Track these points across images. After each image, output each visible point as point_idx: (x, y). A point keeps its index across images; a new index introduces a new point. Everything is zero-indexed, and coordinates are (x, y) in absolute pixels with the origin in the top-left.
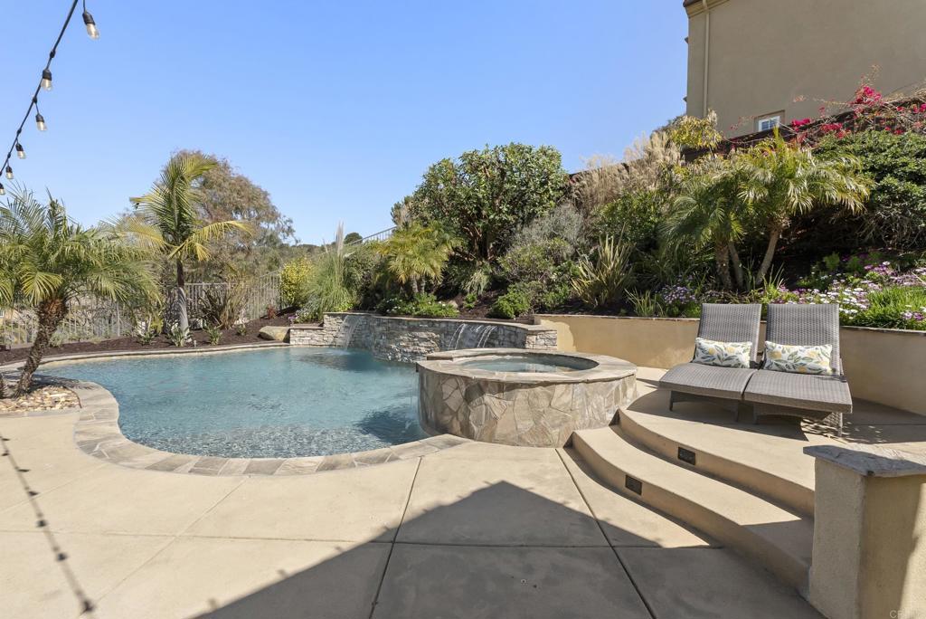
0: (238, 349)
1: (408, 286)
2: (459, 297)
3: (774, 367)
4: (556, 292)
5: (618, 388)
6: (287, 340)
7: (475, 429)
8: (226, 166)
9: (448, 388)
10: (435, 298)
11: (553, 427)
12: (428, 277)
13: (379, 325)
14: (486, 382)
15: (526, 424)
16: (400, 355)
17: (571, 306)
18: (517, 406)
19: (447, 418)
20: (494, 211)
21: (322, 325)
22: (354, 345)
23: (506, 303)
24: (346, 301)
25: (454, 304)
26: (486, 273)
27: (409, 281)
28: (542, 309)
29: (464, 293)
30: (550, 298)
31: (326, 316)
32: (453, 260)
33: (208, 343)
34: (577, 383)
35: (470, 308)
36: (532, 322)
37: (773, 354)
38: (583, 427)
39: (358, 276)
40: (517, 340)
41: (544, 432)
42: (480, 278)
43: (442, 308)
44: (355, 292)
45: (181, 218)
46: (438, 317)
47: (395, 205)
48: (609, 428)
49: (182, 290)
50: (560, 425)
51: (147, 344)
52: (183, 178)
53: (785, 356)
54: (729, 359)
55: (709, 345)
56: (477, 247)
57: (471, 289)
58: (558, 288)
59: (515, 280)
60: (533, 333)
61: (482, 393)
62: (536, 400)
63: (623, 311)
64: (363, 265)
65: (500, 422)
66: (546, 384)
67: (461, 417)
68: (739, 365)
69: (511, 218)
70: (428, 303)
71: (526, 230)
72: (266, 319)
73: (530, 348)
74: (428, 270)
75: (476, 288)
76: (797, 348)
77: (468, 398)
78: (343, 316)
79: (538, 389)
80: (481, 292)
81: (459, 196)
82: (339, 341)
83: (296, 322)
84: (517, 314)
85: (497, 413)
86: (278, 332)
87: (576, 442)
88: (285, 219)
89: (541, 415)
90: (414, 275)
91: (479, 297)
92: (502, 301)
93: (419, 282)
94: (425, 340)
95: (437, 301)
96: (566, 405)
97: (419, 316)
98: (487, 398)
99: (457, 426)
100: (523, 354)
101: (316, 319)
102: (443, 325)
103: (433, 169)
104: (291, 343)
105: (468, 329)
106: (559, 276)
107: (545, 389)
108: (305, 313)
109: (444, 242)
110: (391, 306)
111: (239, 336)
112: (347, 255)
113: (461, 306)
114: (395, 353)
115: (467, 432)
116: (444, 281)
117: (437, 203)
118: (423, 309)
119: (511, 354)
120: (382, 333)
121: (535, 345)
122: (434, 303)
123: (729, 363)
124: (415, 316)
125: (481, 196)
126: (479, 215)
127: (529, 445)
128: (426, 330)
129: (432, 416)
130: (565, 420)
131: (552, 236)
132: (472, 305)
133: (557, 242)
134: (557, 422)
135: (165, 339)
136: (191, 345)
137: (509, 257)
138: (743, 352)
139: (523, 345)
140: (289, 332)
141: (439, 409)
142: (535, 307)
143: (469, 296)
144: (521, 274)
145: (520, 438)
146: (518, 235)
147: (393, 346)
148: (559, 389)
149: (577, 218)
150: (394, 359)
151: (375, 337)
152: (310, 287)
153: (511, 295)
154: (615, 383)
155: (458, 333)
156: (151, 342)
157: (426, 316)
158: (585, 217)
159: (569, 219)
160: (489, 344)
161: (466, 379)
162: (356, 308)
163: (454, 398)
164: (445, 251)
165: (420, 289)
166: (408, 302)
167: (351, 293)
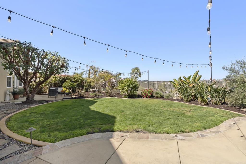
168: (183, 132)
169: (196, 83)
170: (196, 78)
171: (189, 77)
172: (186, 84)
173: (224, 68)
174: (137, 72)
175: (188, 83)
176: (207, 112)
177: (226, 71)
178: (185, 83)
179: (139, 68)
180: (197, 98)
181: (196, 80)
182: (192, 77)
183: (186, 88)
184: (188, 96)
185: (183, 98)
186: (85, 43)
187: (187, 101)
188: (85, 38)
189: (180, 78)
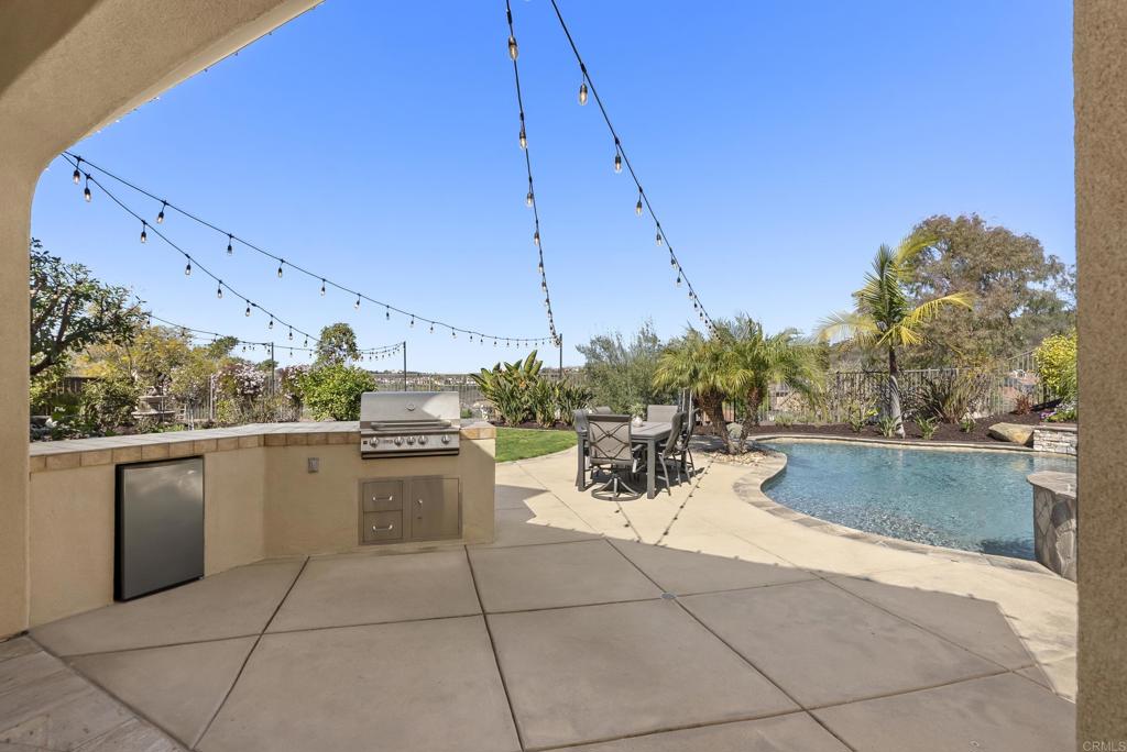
6: (1030, 443)
7: (1062, 562)
9: (1039, 505)
14: (1072, 501)
33: (920, 437)
45: (891, 302)
49: (893, 377)
51: (858, 431)
52: (891, 262)
67: (1049, 543)
72: (1016, 414)
77: (1054, 519)
86: (1018, 432)
99: (1046, 554)
104: (1036, 448)
111: (963, 432)
135: (874, 428)
140: (1034, 433)
156: (861, 430)
161: (1052, 494)
163: (1043, 516)
168: (521, 458)
169: (531, 379)
170: (531, 367)
171: (518, 364)
172: (511, 382)
173: (578, 349)
174: (339, 339)
175: (515, 379)
176: (553, 437)
177: (583, 356)
178: (510, 378)
179: (351, 326)
180: (535, 415)
181: (532, 372)
182: (523, 364)
183: (512, 392)
184: (517, 409)
185: (505, 416)
186: (230, 248)
187: (515, 424)
188: (231, 236)
189: (498, 366)
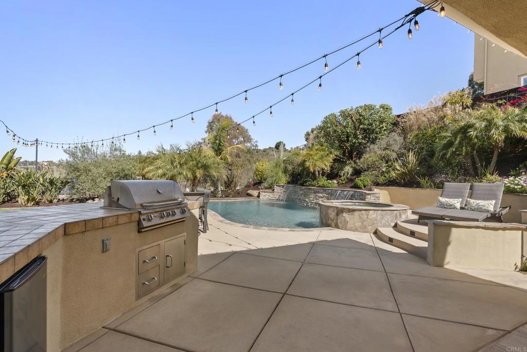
0: (239, 199)
1: (314, 174)
2: (338, 178)
3: (469, 209)
4: (385, 177)
5: (397, 214)
6: (258, 196)
7: (340, 225)
8: (231, 118)
9: (330, 211)
10: (326, 179)
11: (369, 226)
12: (323, 169)
13: (300, 190)
14: (344, 209)
15: (358, 224)
16: (310, 204)
17: (391, 183)
18: (355, 218)
19: (330, 222)
20: (355, 138)
21: (273, 190)
22: (288, 199)
23: (359, 181)
24: (284, 179)
25: (335, 181)
26: (352, 167)
27: (314, 171)
28: (377, 184)
29: (340, 177)
30: (381, 179)
31: (275, 186)
32: (335, 160)
33: (228, 196)
34: (378, 210)
35: (343, 183)
36: (371, 190)
37: (469, 204)
38: (381, 227)
39: (290, 168)
40: (362, 197)
41: (365, 227)
42: (348, 169)
43: (329, 183)
44: (288, 175)
46: (327, 187)
47: (307, 133)
48: (392, 228)
50: (371, 225)
53: (474, 205)
54: (451, 205)
55: (443, 200)
56: (347, 155)
57: (344, 174)
58: (386, 175)
59: (365, 170)
60: (369, 194)
61: (343, 212)
62: (362, 216)
63: (415, 186)
64: (292, 163)
65: (349, 223)
66: (366, 210)
67: (335, 221)
68: (455, 208)
69: (363, 141)
70: (323, 181)
71: (372, 146)
72: (248, 187)
73: (367, 200)
74: (324, 166)
75: (346, 174)
76: (479, 201)
77: (337, 214)
78: (283, 186)
79: (363, 212)
80: (349, 176)
81: (338, 132)
82: (281, 198)
83: (262, 189)
84: (365, 186)
85: (348, 220)
86: (255, 193)
87: (378, 232)
88: (254, 141)
89: (364, 221)
90: (317, 169)
91: (348, 178)
92: (358, 181)
93: (319, 172)
94: (321, 197)
95: (327, 180)
96: (374, 218)
97: (318, 187)
98: (344, 214)
99: (333, 225)
100: (364, 203)
101: (271, 188)
102: (330, 191)
103: (326, 118)
104: (261, 198)
105: (341, 193)
106: (387, 169)
107: (366, 212)
108: (266, 184)
109: (331, 153)
110: (306, 182)
111: (238, 194)
112: (284, 159)
113: (338, 183)
114: (307, 203)
115: (337, 227)
116: (331, 171)
117: (327, 135)
118: (321, 184)
119: (358, 203)
120: (302, 194)
121: (370, 199)
122: (326, 181)
123: (451, 207)
124: (317, 187)
125: (349, 131)
126: (348, 140)
127: (360, 231)
128: (322, 193)
129: (324, 221)
130: (374, 224)
131: (386, 149)
132: (344, 182)
133: (388, 152)
134: (371, 224)
136: (222, 197)
137: (362, 160)
138: (457, 203)
139: (364, 200)
140: (259, 193)
141: (327, 219)
142: (374, 183)
143: (342, 178)
144: (368, 168)
145: (356, 229)
146: (368, 149)
147: (307, 200)
148: (371, 212)
149: (400, 139)
150: (307, 205)
151: (298, 196)
152: (268, 173)
153: (362, 178)
154: (395, 212)
155: (336, 194)
157: (322, 187)
158: (404, 139)
159: (395, 140)
160: (350, 199)
161: (337, 207)
162: (289, 183)
163: (332, 214)
164: (332, 157)
165: (319, 174)
166: (313, 180)
167: (286, 175)
169: (12, 170)
170: (10, 161)
